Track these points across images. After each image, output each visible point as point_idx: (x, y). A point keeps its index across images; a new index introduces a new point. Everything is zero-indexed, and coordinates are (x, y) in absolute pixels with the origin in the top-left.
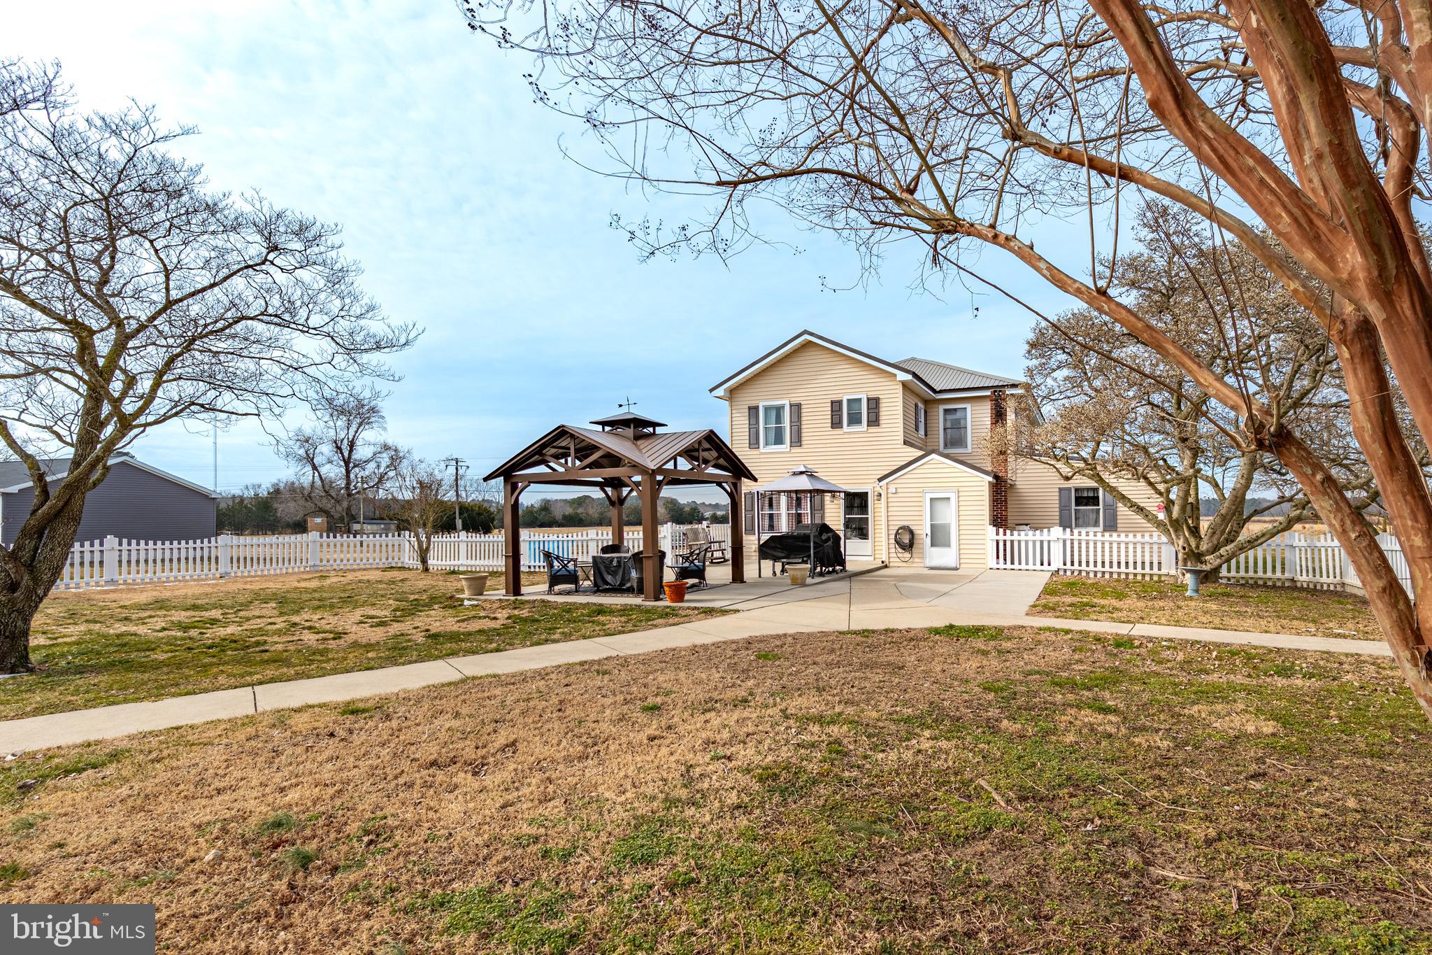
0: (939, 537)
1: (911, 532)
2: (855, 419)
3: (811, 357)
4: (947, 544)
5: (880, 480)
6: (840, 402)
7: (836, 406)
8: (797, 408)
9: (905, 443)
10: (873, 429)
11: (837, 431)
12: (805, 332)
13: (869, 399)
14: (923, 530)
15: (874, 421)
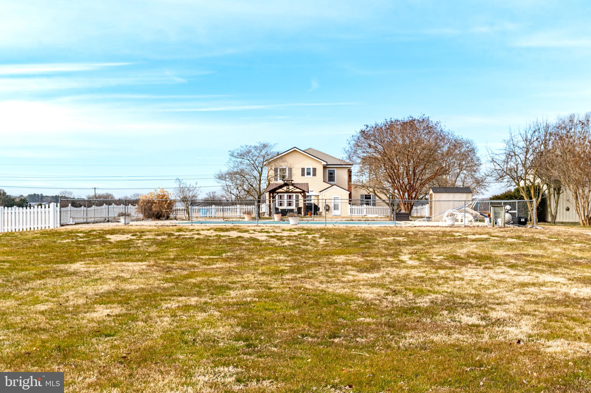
0: (336, 207)
1: (329, 207)
2: (309, 174)
3: (295, 154)
4: (338, 209)
5: (320, 192)
6: (304, 169)
7: (303, 170)
8: (290, 170)
9: (324, 181)
10: (314, 177)
11: (303, 177)
12: (295, 147)
13: (313, 168)
14: (332, 206)
15: (314, 175)
